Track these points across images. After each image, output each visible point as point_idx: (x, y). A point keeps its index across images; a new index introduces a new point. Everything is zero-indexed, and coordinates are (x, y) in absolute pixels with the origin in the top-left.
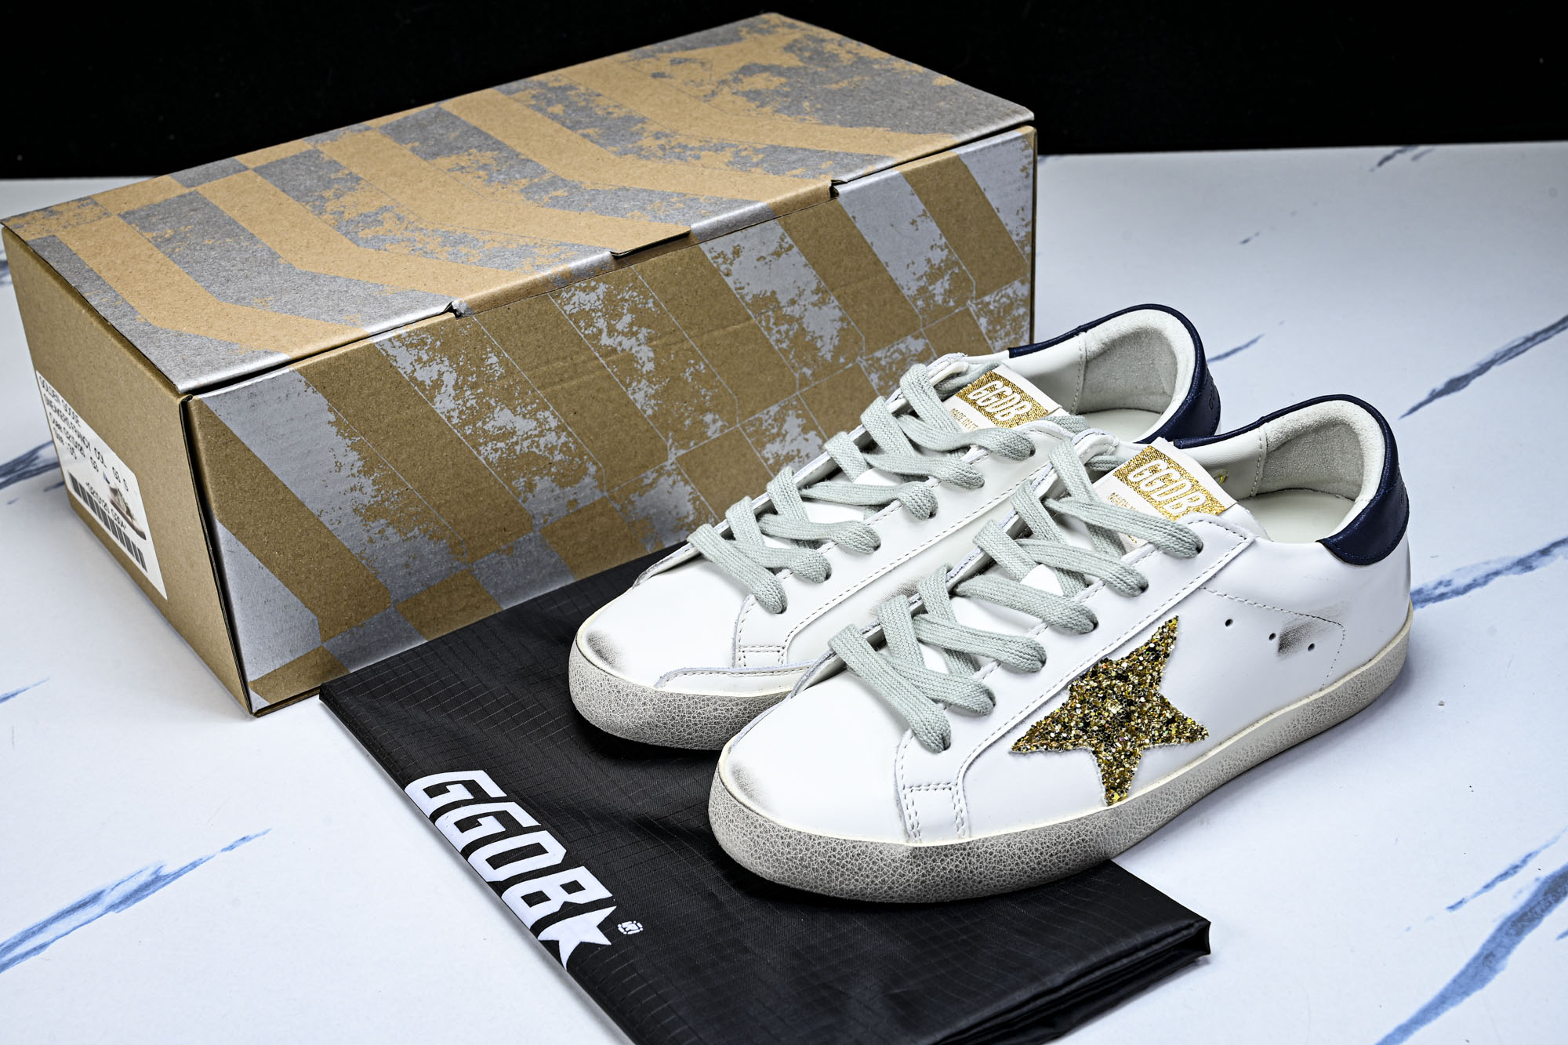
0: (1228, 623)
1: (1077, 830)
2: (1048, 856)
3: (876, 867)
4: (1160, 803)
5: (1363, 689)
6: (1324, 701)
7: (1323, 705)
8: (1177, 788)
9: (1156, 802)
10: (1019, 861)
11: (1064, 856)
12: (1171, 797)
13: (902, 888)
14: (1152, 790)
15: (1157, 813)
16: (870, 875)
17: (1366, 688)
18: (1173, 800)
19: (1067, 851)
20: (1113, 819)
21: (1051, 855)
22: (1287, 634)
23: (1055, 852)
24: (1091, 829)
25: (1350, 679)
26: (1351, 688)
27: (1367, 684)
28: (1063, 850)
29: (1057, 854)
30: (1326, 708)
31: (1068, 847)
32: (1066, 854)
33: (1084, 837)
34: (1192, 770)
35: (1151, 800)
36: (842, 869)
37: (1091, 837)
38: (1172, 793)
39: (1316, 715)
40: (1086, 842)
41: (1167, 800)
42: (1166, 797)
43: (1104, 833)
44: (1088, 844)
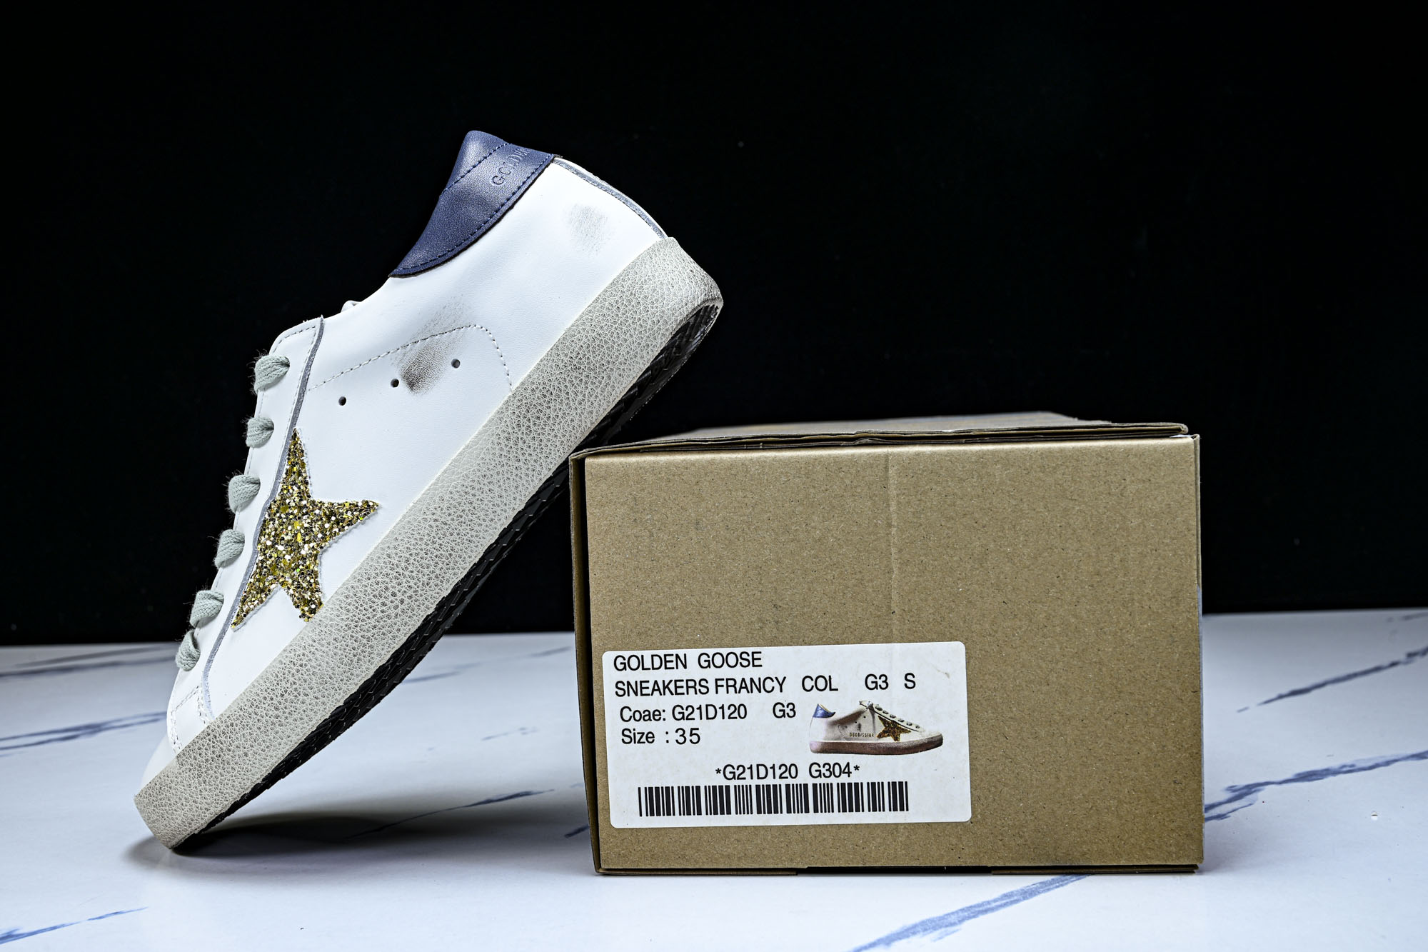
0: (343, 401)
2: (279, 698)
3: (174, 791)
4: (369, 591)
5: (580, 359)
6: (521, 398)
7: (524, 402)
8: (379, 568)
9: (361, 591)
10: (258, 717)
11: (296, 689)
12: (379, 579)
13: (199, 796)
14: (344, 584)
15: (376, 600)
16: (177, 800)
17: (588, 356)
18: (388, 580)
19: (294, 683)
20: (317, 631)
21: (282, 695)
22: (409, 370)
23: (283, 690)
24: (302, 652)
25: (541, 361)
26: (554, 367)
27: (581, 352)
28: (289, 685)
29: (286, 692)
30: (534, 403)
31: (291, 679)
32: (294, 686)
33: (300, 662)
34: (382, 543)
35: (349, 593)
36: (164, 808)
37: (307, 659)
38: (377, 574)
39: (529, 415)
40: (306, 665)
41: (378, 583)
42: (370, 582)
43: (318, 648)
44: (309, 666)
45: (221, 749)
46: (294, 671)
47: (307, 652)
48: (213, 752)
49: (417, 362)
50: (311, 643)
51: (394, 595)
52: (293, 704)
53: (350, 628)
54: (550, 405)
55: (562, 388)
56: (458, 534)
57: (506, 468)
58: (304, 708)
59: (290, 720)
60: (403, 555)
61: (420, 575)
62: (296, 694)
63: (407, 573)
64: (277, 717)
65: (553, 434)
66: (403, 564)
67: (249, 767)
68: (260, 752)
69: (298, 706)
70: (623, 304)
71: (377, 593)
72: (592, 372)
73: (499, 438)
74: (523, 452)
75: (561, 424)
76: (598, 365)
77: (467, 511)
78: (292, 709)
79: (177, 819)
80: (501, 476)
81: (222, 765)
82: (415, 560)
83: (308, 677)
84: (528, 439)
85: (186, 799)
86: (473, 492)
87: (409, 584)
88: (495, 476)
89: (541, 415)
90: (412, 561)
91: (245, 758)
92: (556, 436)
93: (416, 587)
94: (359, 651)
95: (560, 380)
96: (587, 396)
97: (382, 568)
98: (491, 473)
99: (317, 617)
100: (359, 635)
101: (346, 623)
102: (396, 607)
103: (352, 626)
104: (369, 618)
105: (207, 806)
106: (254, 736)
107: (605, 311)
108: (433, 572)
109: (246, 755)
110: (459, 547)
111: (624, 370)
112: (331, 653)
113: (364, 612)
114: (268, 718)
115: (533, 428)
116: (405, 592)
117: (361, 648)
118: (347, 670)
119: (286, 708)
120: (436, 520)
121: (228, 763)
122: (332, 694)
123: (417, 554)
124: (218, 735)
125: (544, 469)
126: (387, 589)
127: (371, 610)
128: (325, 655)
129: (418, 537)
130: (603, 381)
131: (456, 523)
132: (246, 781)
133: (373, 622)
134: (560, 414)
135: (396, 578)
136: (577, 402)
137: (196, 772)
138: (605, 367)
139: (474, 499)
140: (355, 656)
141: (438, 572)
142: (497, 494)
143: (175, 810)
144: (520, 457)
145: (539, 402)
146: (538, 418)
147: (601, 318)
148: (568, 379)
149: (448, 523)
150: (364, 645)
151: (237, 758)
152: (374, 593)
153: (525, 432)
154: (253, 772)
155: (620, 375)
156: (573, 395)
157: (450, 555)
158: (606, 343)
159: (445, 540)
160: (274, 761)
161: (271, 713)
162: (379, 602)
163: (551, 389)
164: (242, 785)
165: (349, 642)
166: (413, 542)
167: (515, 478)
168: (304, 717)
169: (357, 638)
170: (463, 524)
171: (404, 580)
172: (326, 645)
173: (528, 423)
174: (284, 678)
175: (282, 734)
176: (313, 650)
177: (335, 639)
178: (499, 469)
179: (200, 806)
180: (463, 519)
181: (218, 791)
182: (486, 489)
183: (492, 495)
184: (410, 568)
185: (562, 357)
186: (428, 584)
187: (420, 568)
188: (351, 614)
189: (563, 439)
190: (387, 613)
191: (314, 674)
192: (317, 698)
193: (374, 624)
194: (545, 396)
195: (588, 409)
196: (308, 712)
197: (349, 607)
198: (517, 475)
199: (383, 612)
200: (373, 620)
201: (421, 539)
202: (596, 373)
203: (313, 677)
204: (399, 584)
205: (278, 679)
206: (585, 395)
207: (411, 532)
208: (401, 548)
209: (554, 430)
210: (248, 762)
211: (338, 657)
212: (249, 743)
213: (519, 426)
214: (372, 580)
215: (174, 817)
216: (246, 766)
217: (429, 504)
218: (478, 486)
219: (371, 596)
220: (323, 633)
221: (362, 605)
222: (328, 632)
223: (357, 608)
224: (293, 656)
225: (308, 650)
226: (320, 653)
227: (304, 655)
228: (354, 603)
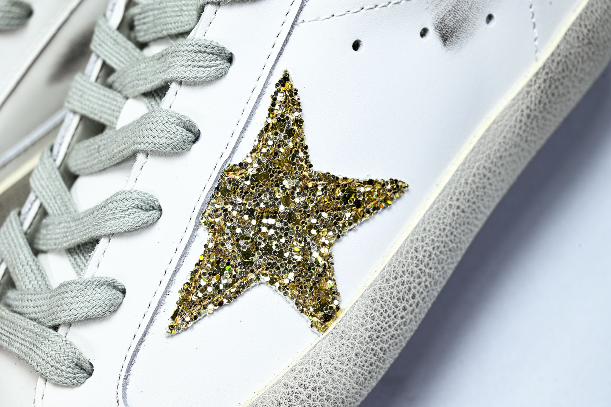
0: (356, 46)
1: (298, 382)
7: (550, 75)
9: (387, 293)
12: (405, 278)
14: (371, 285)
15: (399, 304)
18: (411, 280)
22: (443, 20)
24: (316, 372)
33: (312, 385)
37: (322, 380)
38: (403, 272)
40: (320, 389)
41: (403, 284)
42: (396, 282)
43: (338, 367)
44: (324, 388)
46: (304, 397)
47: (323, 372)
49: (454, 10)
50: (328, 359)
51: (413, 297)
53: (372, 340)
60: (428, 248)
63: (427, 270)
66: (426, 260)
71: (400, 295)
73: (522, 115)
82: (435, 254)
86: (489, 176)
97: (409, 265)
99: (332, 325)
100: (377, 348)
101: (369, 334)
102: (413, 312)
103: (374, 337)
104: (390, 326)
112: (349, 372)
113: (387, 319)
120: (458, 208)
123: (438, 248)
126: (409, 290)
127: (393, 317)
128: (343, 374)
129: (442, 227)
135: (418, 277)
149: (465, 210)
152: (398, 296)
162: (401, 306)
165: (368, 356)
171: (424, 279)
172: (346, 362)
176: (330, 369)
177: (356, 354)
184: (431, 264)
188: (375, 323)
190: (404, 319)
197: (374, 314)
199: (401, 318)
201: (444, 230)
204: (419, 284)
207: (438, 221)
208: (427, 240)
214: (399, 280)
219: (395, 300)
220: (345, 347)
221: (386, 311)
222: (351, 346)
223: (382, 314)
224: (304, 377)
225: (324, 370)
226: (339, 373)
227: (318, 375)
228: (379, 308)
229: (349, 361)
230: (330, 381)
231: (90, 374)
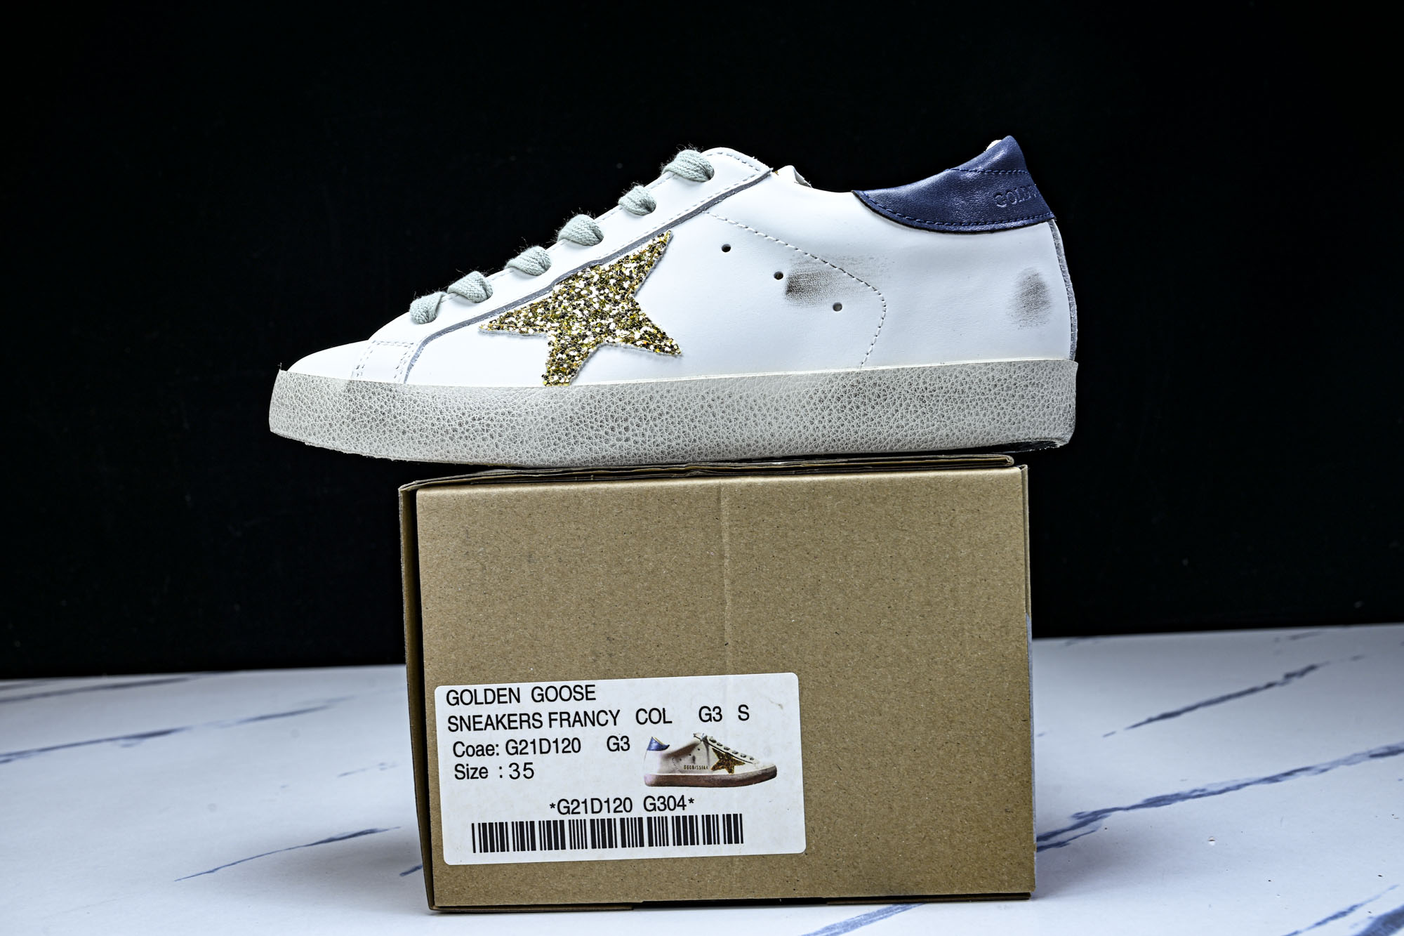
2: (470, 419)
3: (322, 402)
4: (612, 409)
5: (932, 395)
6: (861, 380)
7: (861, 386)
8: (636, 400)
9: (606, 403)
10: (440, 416)
11: (488, 425)
12: (628, 408)
13: (338, 425)
14: (599, 386)
15: (610, 421)
16: (318, 410)
17: (940, 398)
18: (633, 415)
19: (492, 420)
20: (547, 400)
21: (474, 419)
22: (798, 277)
23: (478, 416)
24: (520, 403)
25: (903, 369)
26: (907, 383)
27: (937, 391)
28: (486, 417)
29: (479, 419)
30: (867, 394)
31: (492, 415)
32: (489, 422)
33: (511, 409)
34: (657, 384)
35: (597, 396)
36: (301, 404)
37: (519, 412)
38: (630, 402)
39: (853, 399)
40: (513, 416)
41: (623, 410)
42: (620, 403)
43: (535, 413)
44: (516, 418)
45: (390, 411)
46: (500, 411)
47: (523, 407)
48: (382, 407)
49: (812, 277)
50: (533, 403)
51: (627, 429)
52: (475, 434)
53: (571, 421)
54: (877, 407)
55: (898, 403)
56: (715, 432)
57: (798, 419)
58: (481, 444)
59: (462, 442)
60: (662, 407)
61: (659, 434)
62: (485, 428)
63: (651, 423)
64: (455, 430)
65: (856, 428)
66: (655, 414)
67: (397, 443)
68: (417, 441)
69: (478, 438)
70: (1002, 385)
71: (616, 416)
72: (930, 414)
73: (815, 394)
74: (821, 420)
75: (869, 428)
76: (939, 412)
77: (738, 422)
78: (471, 436)
79: (304, 421)
80: (788, 421)
81: (378, 422)
82: (666, 419)
83: (506, 426)
84: (835, 414)
85: (326, 416)
86: (757, 412)
87: (645, 433)
88: (784, 417)
89: (862, 407)
90: (664, 418)
91: (401, 434)
92: (856, 432)
93: (648, 439)
94: (561, 444)
95: (902, 396)
96: (908, 426)
97: (637, 402)
98: (784, 412)
99: (557, 389)
100: (573, 433)
101: (572, 415)
102: (619, 440)
103: (575, 422)
104: (592, 428)
105: (336, 437)
106: (424, 426)
107: (984, 379)
108: (670, 441)
109: (404, 433)
110: (706, 442)
111: (954, 434)
112: (540, 425)
113: (593, 420)
114: (447, 424)
115: (847, 411)
116: (636, 435)
117: (565, 444)
118: (539, 449)
119: (468, 430)
120: (710, 406)
121: (385, 425)
122: (511, 455)
123: (672, 417)
124: (397, 398)
125: (823, 447)
126: (626, 420)
127: (599, 424)
128: (535, 422)
129: (686, 405)
130: (931, 428)
131: (722, 422)
132: (384, 450)
133: (592, 433)
134: (877, 420)
135: (640, 419)
136: (896, 424)
137: (354, 407)
138: (943, 419)
139: (752, 419)
140: (555, 444)
141: (674, 444)
142: (772, 431)
143: (309, 415)
144: (816, 422)
145: (871, 396)
146: (858, 407)
147: (977, 380)
148: (908, 401)
149: (717, 417)
150: (569, 444)
151: (395, 428)
152: (614, 414)
153: (838, 407)
154: (396, 449)
155: (947, 435)
156: (899, 416)
157: (695, 440)
158: (962, 402)
159: (702, 427)
160: (419, 457)
161: (453, 423)
162: (612, 424)
163: (889, 396)
164: (379, 450)
165: (562, 431)
166: (679, 405)
167: (797, 432)
168: (474, 450)
169: (570, 433)
170: (726, 428)
171: (645, 426)
172: (542, 417)
173: (847, 403)
174: (488, 409)
175: (445, 446)
176: (529, 410)
177: (552, 419)
178: (793, 414)
179: (332, 431)
180: (729, 424)
181: (356, 435)
182: (769, 419)
183: (768, 428)
184: (658, 422)
185: (921, 381)
186: (657, 445)
187: (664, 428)
188: (582, 413)
189: (859, 439)
190: (608, 437)
191: (513, 428)
192: (497, 446)
193: (591, 435)
194: (879, 397)
195: (899, 436)
196: (481, 450)
197: (586, 405)
198: (800, 432)
199: (606, 433)
200: (594, 432)
201: (686, 409)
202: (932, 417)
203: (510, 429)
204: (638, 426)
205: (482, 405)
206: (908, 424)
207: (685, 397)
208: (666, 401)
209: (859, 426)
210: (400, 438)
211: (542, 434)
212: (415, 427)
213: (839, 399)
214: (622, 403)
215: (303, 418)
216: (396, 440)
217: (717, 390)
218: (764, 411)
219: (609, 414)
220: (549, 406)
221: (596, 414)
222: (553, 409)
223: (591, 412)
224: (510, 400)
225: (525, 407)
226: (533, 418)
227: (519, 407)
228: (592, 406)
229: (545, 417)
230: (522, 418)
231: (428, 322)
